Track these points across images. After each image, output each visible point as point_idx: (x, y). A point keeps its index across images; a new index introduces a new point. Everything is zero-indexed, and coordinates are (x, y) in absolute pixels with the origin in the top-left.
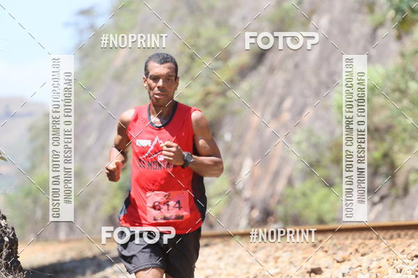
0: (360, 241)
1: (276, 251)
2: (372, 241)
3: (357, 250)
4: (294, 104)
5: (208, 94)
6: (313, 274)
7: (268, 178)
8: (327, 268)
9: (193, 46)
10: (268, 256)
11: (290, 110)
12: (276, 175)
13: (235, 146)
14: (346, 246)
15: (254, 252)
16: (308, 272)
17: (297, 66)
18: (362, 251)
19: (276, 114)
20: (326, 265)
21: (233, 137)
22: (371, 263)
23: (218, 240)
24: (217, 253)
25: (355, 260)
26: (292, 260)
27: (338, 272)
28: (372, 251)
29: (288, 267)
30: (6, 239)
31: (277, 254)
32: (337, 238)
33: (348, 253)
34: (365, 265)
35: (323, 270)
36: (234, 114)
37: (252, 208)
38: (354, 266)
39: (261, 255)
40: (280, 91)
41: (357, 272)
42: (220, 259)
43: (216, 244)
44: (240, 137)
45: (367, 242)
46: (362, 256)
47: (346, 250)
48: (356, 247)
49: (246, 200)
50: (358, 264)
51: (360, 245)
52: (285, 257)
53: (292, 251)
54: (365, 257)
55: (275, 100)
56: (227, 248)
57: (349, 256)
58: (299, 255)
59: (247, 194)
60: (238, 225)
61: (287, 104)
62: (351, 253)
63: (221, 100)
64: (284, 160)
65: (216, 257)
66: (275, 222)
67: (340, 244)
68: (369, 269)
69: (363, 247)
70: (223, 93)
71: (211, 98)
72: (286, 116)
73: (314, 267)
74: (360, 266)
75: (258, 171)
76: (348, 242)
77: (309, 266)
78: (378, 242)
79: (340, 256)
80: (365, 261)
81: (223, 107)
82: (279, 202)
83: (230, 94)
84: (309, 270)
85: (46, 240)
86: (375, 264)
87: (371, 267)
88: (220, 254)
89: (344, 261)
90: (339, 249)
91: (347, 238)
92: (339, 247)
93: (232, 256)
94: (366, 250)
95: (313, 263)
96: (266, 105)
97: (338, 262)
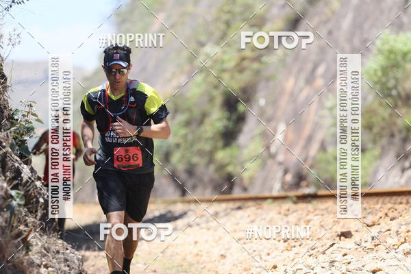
0: (389, 206)
1: (307, 215)
2: (401, 206)
3: (386, 214)
4: (327, 71)
5: (243, 59)
6: (342, 238)
7: (302, 143)
8: (357, 231)
9: (229, 12)
10: (299, 220)
11: (323, 76)
12: (310, 140)
13: (269, 111)
14: (377, 210)
15: (286, 215)
16: (338, 236)
17: (330, 33)
18: (391, 215)
19: (310, 80)
20: (356, 229)
21: (266, 102)
22: (400, 227)
23: (250, 203)
24: (249, 216)
25: (385, 224)
26: (322, 223)
27: (368, 236)
28: (401, 216)
29: (319, 230)
30: (41, 200)
31: (308, 218)
32: (367, 203)
33: (378, 217)
34: (394, 229)
35: (353, 233)
36: (268, 79)
37: (286, 172)
38: (383, 230)
39: (292, 218)
40: (313, 57)
41: (385, 236)
42: (253, 222)
43: (248, 207)
44: (274, 102)
45: (397, 206)
46: (391, 220)
47: (376, 214)
48: (386, 211)
49: (280, 164)
50: (387, 228)
51: (389, 209)
52: (316, 220)
53: (323, 215)
54: (394, 221)
55: (309, 66)
56: (259, 211)
57: (379, 220)
58: (329, 219)
59: (280, 158)
60: (271, 190)
61: (321, 70)
62: (381, 218)
63: (256, 65)
64: (317, 126)
65: (248, 220)
66: (307, 186)
67: (370, 208)
68: (398, 233)
69: (393, 211)
70: (257, 59)
71: (246, 63)
72: (319, 82)
73: (344, 230)
74: (389, 230)
75: (291, 136)
76: (378, 206)
77: (340, 230)
78: (407, 207)
79: (369, 220)
80: (394, 225)
81: (258, 72)
82: (312, 167)
83: (265, 59)
84: (340, 234)
85: (83, 202)
86: (404, 228)
87: (400, 231)
88: (252, 218)
89: (374, 225)
90: (369, 213)
91: (377, 203)
92: (369, 211)
93: (265, 219)
94: (395, 214)
95: (343, 227)
96: (300, 71)
97: (368, 226)
